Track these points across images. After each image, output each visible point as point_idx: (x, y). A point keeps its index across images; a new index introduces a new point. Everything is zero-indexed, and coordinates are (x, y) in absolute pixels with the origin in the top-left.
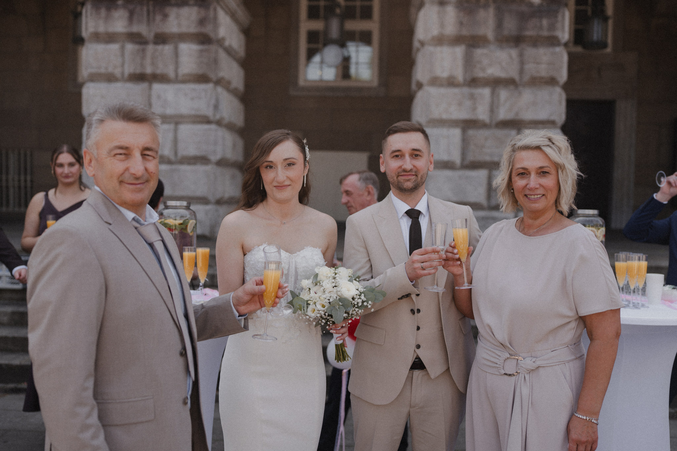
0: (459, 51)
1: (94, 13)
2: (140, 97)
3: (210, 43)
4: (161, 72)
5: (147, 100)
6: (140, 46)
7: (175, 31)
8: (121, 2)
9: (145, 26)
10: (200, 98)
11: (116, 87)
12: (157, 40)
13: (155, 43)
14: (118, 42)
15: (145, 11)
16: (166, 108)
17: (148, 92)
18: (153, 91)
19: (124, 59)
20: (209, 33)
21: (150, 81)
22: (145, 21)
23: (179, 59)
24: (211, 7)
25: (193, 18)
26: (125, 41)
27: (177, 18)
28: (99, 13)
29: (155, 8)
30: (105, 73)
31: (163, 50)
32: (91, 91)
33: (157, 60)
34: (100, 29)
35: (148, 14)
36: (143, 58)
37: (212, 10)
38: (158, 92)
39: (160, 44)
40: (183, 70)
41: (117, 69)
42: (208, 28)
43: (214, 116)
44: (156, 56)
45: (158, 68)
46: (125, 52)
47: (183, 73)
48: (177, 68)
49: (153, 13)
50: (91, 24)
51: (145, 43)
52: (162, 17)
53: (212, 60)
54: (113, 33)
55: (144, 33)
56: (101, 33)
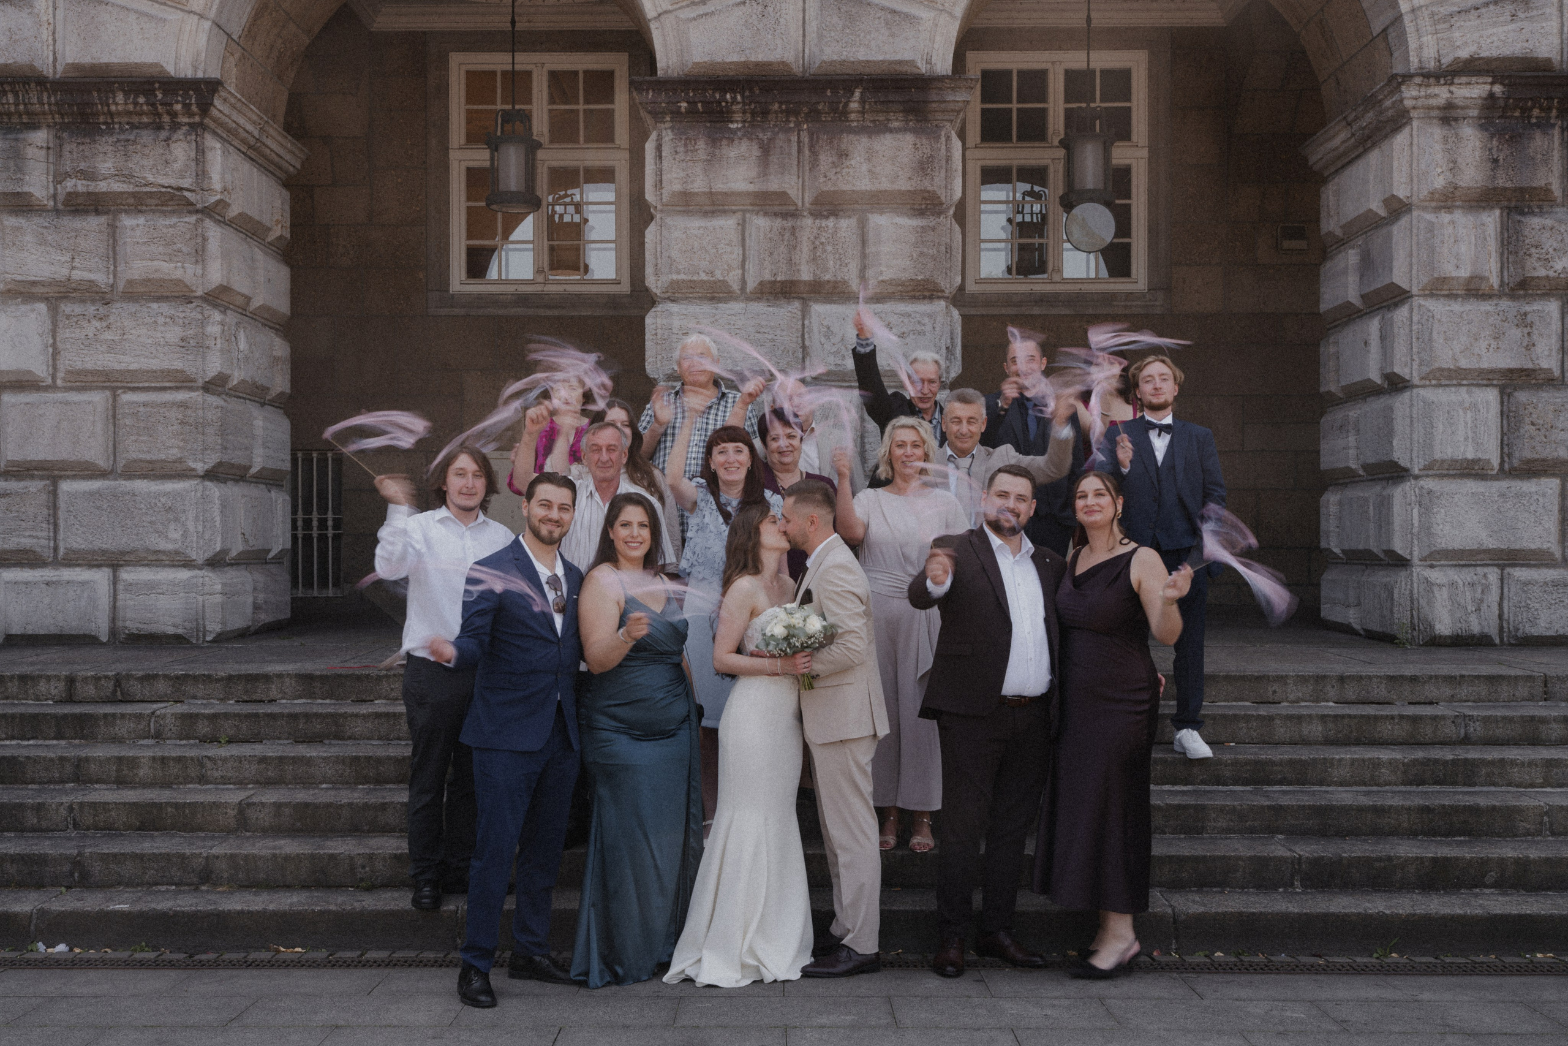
0: (1491, 220)
1: (681, 149)
2: (784, 333)
3: (939, 214)
4: (833, 279)
5: (800, 340)
6: (785, 222)
7: (863, 188)
8: (740, 125)
9: (796, 177)
10: (919, 334)
11: (732, 312)
12: (819, 207)
13: (816, 215)
14: (734, 212)
15: (795, 145)
16: (844, 357)
17: (800, 323)
18: (813, 320)
19: (744, 250)
20: (939, 193)
21: (803, 298)
22: (795, 168)
23: (871, 249)
24: (943, 133)
25: (906, 160)
26: (748, 211)
27: (869, 160)
28: (692, 151)
29: (818, 138)
30: (709, 282)
31: (836, 229)
32: (676, 323)
33: (825, 251)
34: (696, 185)
35: (800, 151)
36: (795, 248)
37: (943, 139)
38: (825, 323)
39: (827, 217)
40: (881, 272)
41: (731, 274)
42: (936, 179)
43: (948, 373)
44: (822, 243)
45: (826, 270)
46: (747, 234)
47: (881, 278)
48: (863, 269)
49: (810, 150)
50: (675, 175)
51: (794, 215)
52: (835, 159)
53: (943, 248)
54: (726, 193)
55: (793, 193)
56: (697, 194)
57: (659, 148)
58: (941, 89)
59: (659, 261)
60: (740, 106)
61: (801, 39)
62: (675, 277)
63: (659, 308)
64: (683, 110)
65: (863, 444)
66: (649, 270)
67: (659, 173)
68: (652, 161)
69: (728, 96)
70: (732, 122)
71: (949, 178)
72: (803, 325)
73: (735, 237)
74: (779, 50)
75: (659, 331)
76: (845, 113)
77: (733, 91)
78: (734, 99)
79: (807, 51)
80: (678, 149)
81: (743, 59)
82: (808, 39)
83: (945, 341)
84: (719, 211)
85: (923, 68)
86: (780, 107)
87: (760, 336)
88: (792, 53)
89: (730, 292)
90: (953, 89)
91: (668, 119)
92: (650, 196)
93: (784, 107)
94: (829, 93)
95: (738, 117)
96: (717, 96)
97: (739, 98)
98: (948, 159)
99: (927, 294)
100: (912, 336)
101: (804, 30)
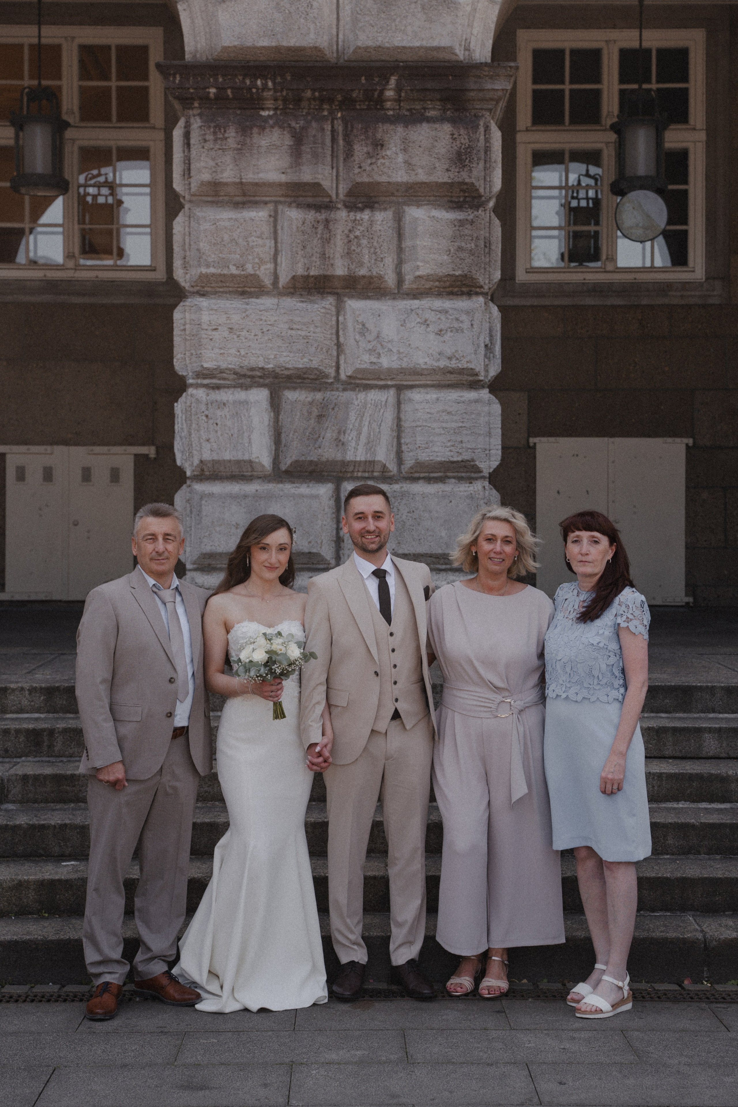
1: (210, 137)
2: (318, 330)
3: (477, 207)
4: (368, 274)
5: (334, 336)
6: (318, 214)
7: (399, 180)
8: (271, 113)
9: (329, 168)
10: (457, 331)
11: (262, 307)
12: (353, 199)
13: (351, 207)
14: (266, 203)
15: (329, 133)
16: (379, 354)
17: (334, 319)
18: (348, 316)
19: (276, 242)
20: (477, 184)
21: (337, 294)
22: (329, 159)
23: (407, 243)
24: (482, 123)
25: (443, 151)
26: (280, 202)
27: (405, 150)
28: (222, 139)
29: (352, 127)
30: (239, 276)
31: (372, 222)
32: (205, 317)
33: (359, 245)
34: (225, 175)
35: (334, 140)
36: (329, 241)
37: (482, 129)
38: (360, 319)
39: (362, 210)
40: (418, 267)
41: (262, 268)
42: (475, 172)
43: (487, 371)
44: (356, 237)
45: (361, 264)
46: (279, 227)
47: (418, 273)
48: (400, 263)
49: (344, 140)
50: (202, 164)
51: (329, 206)
52: (370, 149)
53: (482, 243)
54: (257, 184)
55: (327, 184)
56: (226, 184)
57: (187, 135)
58: (479, 77)
59: (188, 253)
60: (271, 93)
61: (335, 22)
62: (204, 270)
63: (189, 302)
64: (212, 96)
65: (399, 444)
66: (177, 263)
67: (188, 162)
68: (182, 149)
69: (259, 82)
70: (263, 109)
71: (488, 169)
72: (338, 321)
73: (266, 229)
74: (312, 36)
75: (188, 326)
76: (380, 101)
77: (264, 77)
78: (265, 87)
79: (341, 36)
80: (207, 137)
81: (274, 44)
82: (342, 23)
83: (484, 339)
84: (250, 202)
85: (461, 55)
86: (313, 94)
87: (293, 332)
88: (326, 38)
89: (263, 287)
90: (491, 77)
91: (196, 105)
92: (178, 185)
93: (317, 94)
94: (363, 80)
95: (269, 104)
96: (248, 82)
97: (270, 84)
98: (487, 150)
99: (464, 289)
100: (449, 334)
101: (338, 14)
